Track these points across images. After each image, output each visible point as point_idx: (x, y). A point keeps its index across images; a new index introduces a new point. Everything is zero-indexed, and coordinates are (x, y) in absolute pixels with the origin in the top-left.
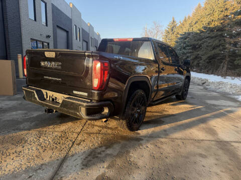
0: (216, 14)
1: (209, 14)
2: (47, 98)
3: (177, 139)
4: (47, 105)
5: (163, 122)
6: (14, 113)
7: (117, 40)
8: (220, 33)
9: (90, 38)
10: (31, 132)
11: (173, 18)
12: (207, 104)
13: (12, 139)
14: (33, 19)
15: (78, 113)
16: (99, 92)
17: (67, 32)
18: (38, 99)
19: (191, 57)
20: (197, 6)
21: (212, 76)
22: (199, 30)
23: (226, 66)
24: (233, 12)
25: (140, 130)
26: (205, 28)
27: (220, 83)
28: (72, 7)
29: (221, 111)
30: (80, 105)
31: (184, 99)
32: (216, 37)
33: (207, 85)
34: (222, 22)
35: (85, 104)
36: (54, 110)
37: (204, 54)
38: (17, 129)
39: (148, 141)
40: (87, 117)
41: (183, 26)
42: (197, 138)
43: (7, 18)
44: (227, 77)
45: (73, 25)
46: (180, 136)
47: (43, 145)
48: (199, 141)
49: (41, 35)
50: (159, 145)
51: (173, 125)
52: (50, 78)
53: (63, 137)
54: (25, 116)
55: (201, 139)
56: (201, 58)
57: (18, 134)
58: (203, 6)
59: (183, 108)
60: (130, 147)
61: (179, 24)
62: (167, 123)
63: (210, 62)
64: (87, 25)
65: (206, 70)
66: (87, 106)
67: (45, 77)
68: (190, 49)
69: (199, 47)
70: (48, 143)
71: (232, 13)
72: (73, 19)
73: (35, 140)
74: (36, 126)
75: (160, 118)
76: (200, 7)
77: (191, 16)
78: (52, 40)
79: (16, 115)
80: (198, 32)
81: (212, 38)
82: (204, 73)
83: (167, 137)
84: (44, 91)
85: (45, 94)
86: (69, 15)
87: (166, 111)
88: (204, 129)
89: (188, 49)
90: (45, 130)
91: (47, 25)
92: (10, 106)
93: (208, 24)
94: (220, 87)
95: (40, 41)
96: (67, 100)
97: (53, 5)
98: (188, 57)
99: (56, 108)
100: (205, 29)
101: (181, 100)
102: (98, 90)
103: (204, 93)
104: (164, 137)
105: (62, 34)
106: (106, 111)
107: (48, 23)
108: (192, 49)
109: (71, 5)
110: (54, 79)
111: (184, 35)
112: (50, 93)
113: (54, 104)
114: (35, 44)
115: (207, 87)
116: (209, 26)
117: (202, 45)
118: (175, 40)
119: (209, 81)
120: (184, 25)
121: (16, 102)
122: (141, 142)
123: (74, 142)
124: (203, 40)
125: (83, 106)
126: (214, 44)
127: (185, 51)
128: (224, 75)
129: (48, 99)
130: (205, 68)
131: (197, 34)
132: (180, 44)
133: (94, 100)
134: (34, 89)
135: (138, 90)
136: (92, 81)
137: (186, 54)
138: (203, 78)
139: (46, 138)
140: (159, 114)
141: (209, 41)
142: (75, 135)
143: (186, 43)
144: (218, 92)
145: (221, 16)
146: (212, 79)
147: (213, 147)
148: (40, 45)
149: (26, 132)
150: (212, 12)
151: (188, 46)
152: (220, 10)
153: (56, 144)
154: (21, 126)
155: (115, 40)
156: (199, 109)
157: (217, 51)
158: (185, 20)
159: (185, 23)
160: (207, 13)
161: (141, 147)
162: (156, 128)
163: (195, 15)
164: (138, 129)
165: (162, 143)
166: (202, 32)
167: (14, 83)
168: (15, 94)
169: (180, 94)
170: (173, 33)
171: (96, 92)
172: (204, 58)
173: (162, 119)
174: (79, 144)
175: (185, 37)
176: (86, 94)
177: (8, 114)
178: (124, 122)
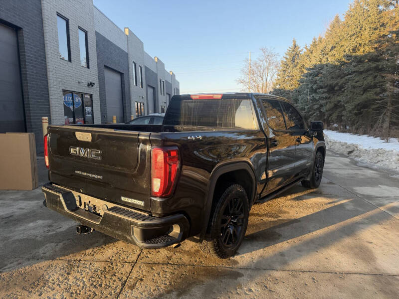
0: (366, 34)
1: (354, 35)
2: (81, 205)
3: (303, 272)
4: (80, 219)
5: (280, 235)
6: (31, 225)
7: (197, 97)
8: (374, 65)
9: (159, 80)
10: (55, 262)
11: (294, 41)
12: (356, 194)
13: (24, 278)
14: (67, 58)
15: (128, 238)
16: (163, 200)
17: (121, 74)
18: (66, 209)
19: (328, 106)
20: (333, 19)
21: (365, 137)
22: (338, 61)
23: (387, 119)
24: (394, 30)
25: (238, 254)
26: (348, 57)
27: (379, 152)
28: (128, 34)
29: (382, 208)
30: (131, 223)
31: (316, 186)
32: (368, 71)
33: (356, 156)
34: (376, 46)
35: (139, 222)
36: (92, 229)
37: (349, 101)
38: (33, 258)
39: (251, 277)
40: (144, 245)
41: (311, 55)
42: (337, 270)
43: (25, 61)
44: (392, 139)
45: (131, 62)
46: (308, 264)
47: (74, 288)
48: (343, 275)
49: (79, 83)
50: (271, 285)
51: (296, 241)
52: (85, 174)
53: (108, 272)
54: (49, 231)
55: (346, 269)
56: (344, 106)
57: (33, 268)
58: (343, 19)
59: (314, 204)
60: (219, 292)
61: (305, 50)
62: (286, 238)
63: (360, 113)
64: (153, 61)
65: (354, 127)
66: (142, 225)
67: (76, 172)
68: (324, 92)
69: (340, 89)
70: (81, 285)
71: (392, 32)
72: (130, 54)
73: (61, 279)
74: (65, 251)
75: (275, 227)
76: (337, 20)
77: (324, 37)
78: (98, 89)
79: (34, 229)
80: (337, 63)
81: (361, 73)
82: (349, 132)
83: (286, 267)
84: (76, 194)
85: (77, 199)
86: (123, 47)
87: (285, 212)
88: (350, 248)
89: (322, 94)
90: (78, 257)
91: (88, 67)
92: (25, 211)
93: (354, 50)
94: (380, 158)
95: (78, 93)
96: (110, 213)
97: (97, 34)
98: (321, 106)
99: (94, 225)
100: (349, 60)
101: (311, 189)
102: (161, 197)
103: (350, 171)
104: (279, 267)
105: (112, 79)
106: (176, 230)
107: (90, 64)
108: (328, 92)
109: (127, 30)
110: (91, 175)
111: (312, 69)
112: (85, 198)
113: (90, 219)
114: (71, 98)
115: (357, 159)
116: (354, 54)
117: (346, 85)
118: (298, 78)
119: (360, 147)
120: (311, 52)
121: (36, 202)
122: (240, 279)
123: (125, 281)
124: (347, 77)
125: (136, 224)
126: (365, 83)
127: (317, 96)
128: (386, 136)
129: (82, 207)
130: (353, 124)
131: (335, 67)
132: (307, 85)
133: (155, 214)
134: (59, 191)
135: (233, 186)
136: (150, 182)
137: (317, 101)
138: (349, 142)
139: (78, 275)
140: (273, 219)
141: (357, 79)
142: (128, 268)
143: (318, 82)
144: (376, 170)
145: (375, 36)
146: (366, 143)
147: (367, 287)
148: (78, 100)
149: (47, 263)
150: (358, 30)
151: (321, 87)
152: (373, 26)
153: (95, 287)
154: (41, 251)
155: (193, 97)
156: (342, 206)
157: (370, 95)
158: (315, 45)
159: (314, 49)
160: (351, 33)
161: (239, 291)
162: (266, 249)
163: (330, 34)
164: (235, 253)
165: (276, 280)
166: (344, 64)
167: (34, 170)
168: (35, 187)
169: (309, 179)
170: (296, 66)
171: (158, 200)
172: (349, 107)
173: (277, 230)
174: (132, 287)
175: (316, 72)
176: (141, 203)
177: (21, 228)
178: (209, 245)
